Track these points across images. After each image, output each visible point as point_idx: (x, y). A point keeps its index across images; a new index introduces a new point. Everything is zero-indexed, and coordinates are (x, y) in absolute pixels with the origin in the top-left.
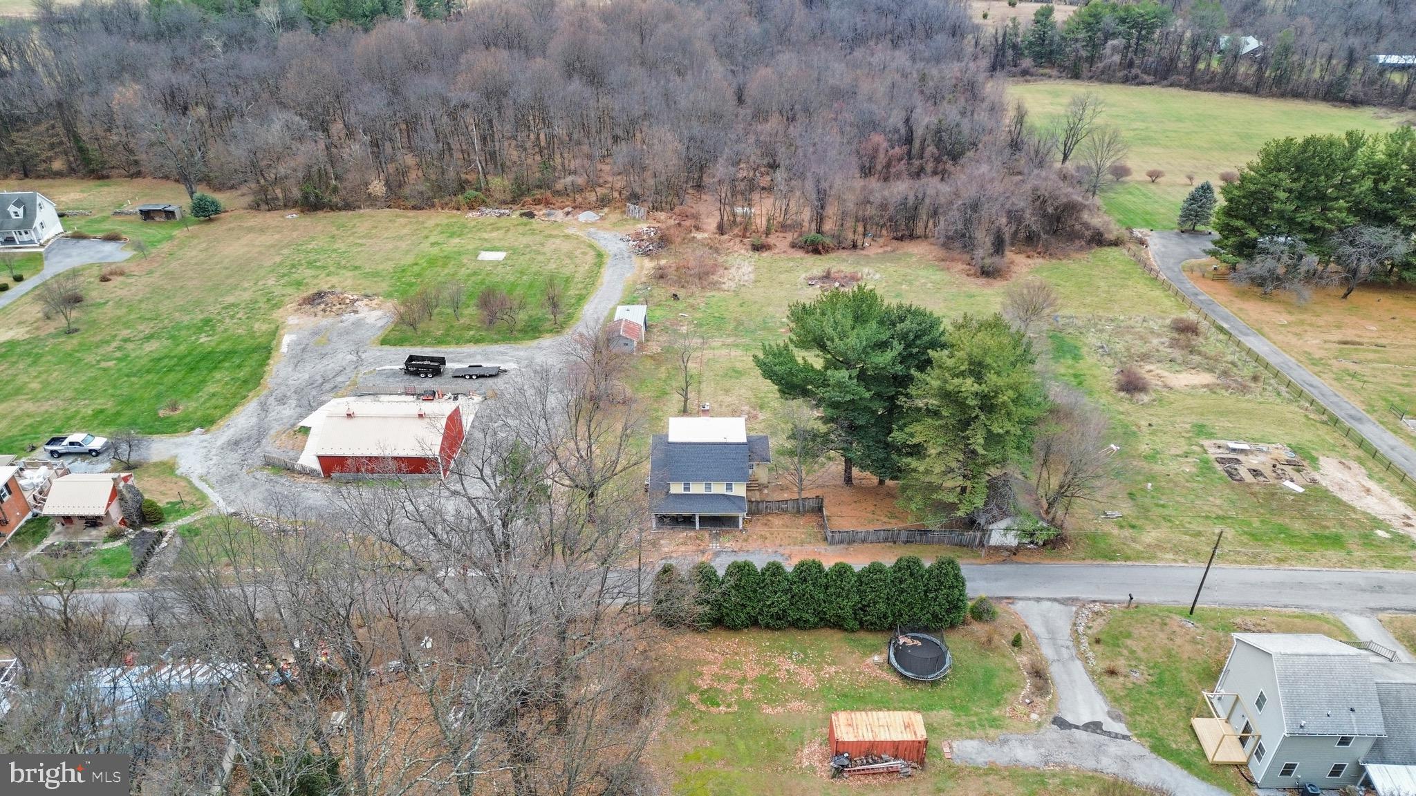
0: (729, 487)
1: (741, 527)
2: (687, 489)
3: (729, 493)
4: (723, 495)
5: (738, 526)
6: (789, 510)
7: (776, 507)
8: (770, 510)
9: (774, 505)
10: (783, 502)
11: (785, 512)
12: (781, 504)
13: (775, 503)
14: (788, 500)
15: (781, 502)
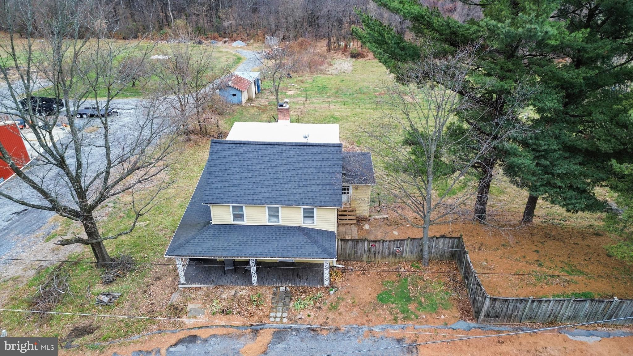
0: (309, 215)
1: (327, 282)
2: (238, 216)
3: (308, 225)
4: (299, 228)
5: (322, 281)
6: (404, 255)
7: (384, 250)
8: (375, 255)
9: (381, 248)
10: (396, 242)
11: (399, 258)
12: (392, 246)
13: (383, 243)
14: (405, 240)
15: (393, 243)
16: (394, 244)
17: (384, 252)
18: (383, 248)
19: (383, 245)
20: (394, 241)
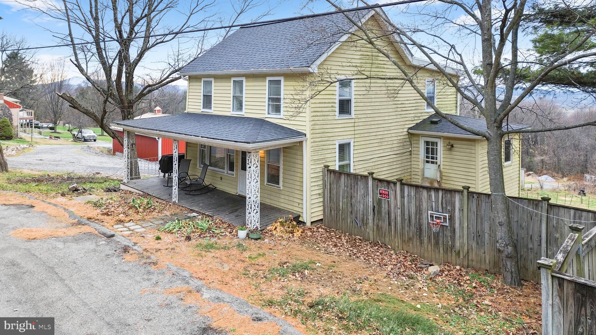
2: (207, 100)
3: (274, 118)
4: (259, 120)
6: (458, 244)
7: (406, 213)
8: (390, 224)
9: (399, 203)
10: (433, 193)
11: (446, 251)
12: (425, 205)
13: (402, 191)
14: (456, 191)
15: (425, 193)
16: (430, 197)
17: (406, 217)
18: (403, 204)
19: (403, 197)
20: (428, 189)
